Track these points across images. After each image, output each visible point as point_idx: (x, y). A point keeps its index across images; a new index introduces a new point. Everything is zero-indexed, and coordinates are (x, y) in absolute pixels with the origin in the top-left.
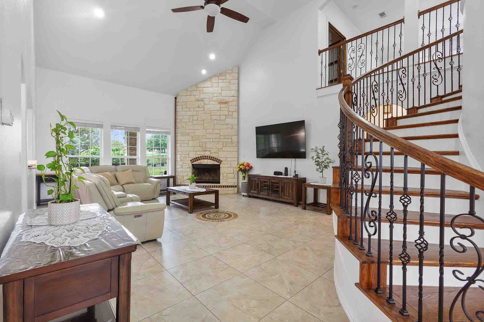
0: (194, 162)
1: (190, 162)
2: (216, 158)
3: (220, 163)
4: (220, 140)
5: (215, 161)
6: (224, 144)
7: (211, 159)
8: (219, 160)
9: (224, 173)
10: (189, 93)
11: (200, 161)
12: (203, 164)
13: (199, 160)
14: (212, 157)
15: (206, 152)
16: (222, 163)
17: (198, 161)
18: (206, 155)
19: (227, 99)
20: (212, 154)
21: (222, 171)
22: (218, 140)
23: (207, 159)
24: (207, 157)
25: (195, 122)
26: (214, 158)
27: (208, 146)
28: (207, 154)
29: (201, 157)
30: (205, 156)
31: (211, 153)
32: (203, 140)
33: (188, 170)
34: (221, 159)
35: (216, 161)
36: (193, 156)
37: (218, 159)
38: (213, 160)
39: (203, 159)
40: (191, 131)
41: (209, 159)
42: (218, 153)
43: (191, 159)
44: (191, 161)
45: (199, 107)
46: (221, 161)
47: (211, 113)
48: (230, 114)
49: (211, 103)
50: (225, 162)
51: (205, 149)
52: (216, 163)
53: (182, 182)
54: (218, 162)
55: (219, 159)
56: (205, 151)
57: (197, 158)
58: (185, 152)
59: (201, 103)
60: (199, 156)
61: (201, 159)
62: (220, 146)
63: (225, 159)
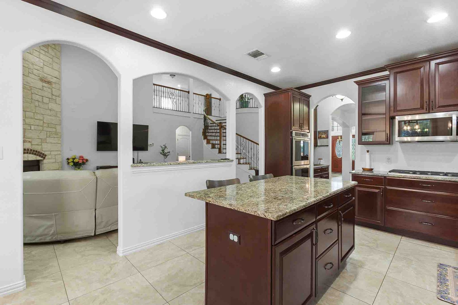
2: (39, 152)
3: (44, 158)
4: (43, 128)
5: (37, 155)
6: (48, 134)
7: (33, 154)
8: (43, 154)
14: (34, 151)
16: (47, 158)
19: (49, 78)
20: (34, 146)
22: (41, 128)
23: (27, 153)
26: (36, 151)
27: (28, 135)
28: (28, 146)
31: (32, 145)
34: (46, 153)
35: (40, 156)
37: (41, 153)
38: (35, 154)
41: (30, 153)
42: (41, 145)
46: (46, 155)
47: (31, 89)
48: (54, 97)
49: (30, 75)
50: (50, 156)
52: (39, 158)
54: (42, 157)
55: (43, 152)
62: (43, 136)
63: (49, 152)
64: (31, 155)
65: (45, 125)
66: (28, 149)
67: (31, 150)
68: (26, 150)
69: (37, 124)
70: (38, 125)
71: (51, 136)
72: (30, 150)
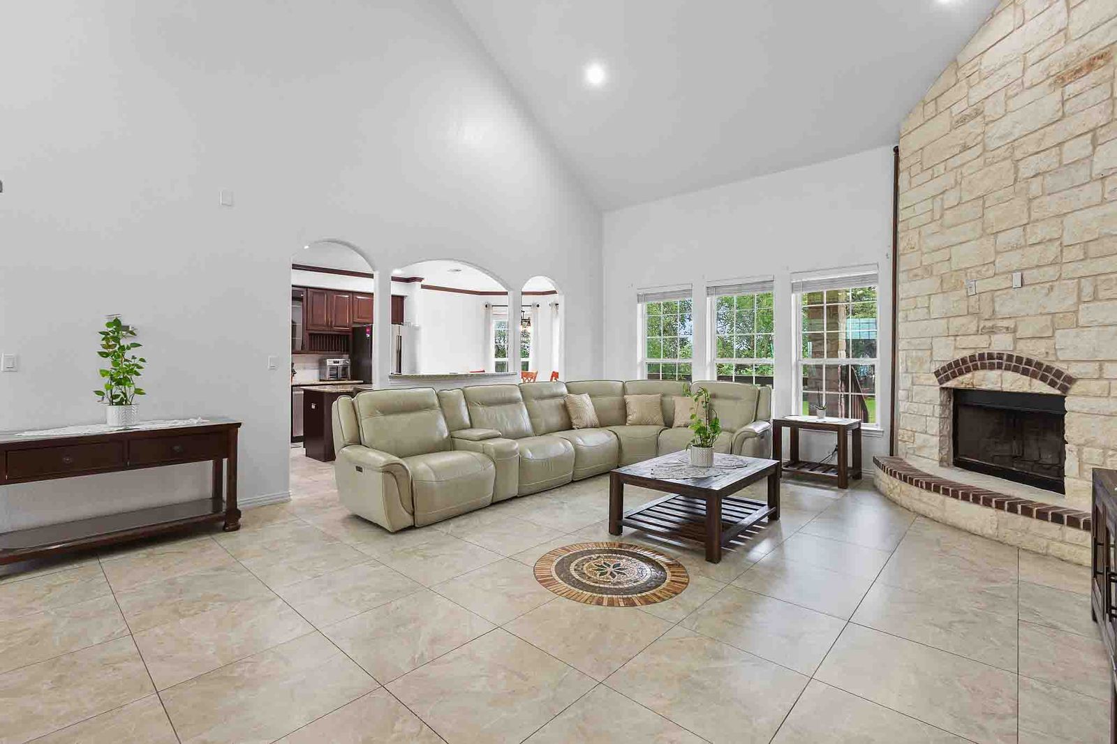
0: (948, 379)
1: (935, 379)
2: (1039, 365)
3: (1065, 389)
4: (1062, 271)
5: (1034, 375)
6: (1088, 288)
7: (1016, 370)
8: (1059, 374)
9: (1088, 443)
10: (931, 108)
11: (969, 375)
12: (983, 387)
13: (968, 371)
14: (1019, 359)
15: (994, 338)
16: (1075, 389)
17: (960, 378)
18: (995, 349)
20: (1021, 345)
21: (1073, 429)
22: (1051, 272)
23: (1000, 367)
24: (1000, 356)
25: (949, 216)
26: (1029, 362)
27: (1005, 307)
28: (1001, 344)
29: (972, 358)
30: (991, 356)
31: (1016, 340)
32: (982, 286)
33: (928, 410)
34: (1072, 371)
35: (1043, 379)
36: (947, 353)
37: (1049, 369)
38: (1025, 372)
39: (983, 367)
40: (938, 256)
41: (1007, 369)
43: (938, 366)
44: (937, 374)
45: (965, 148)
46: (1071, 380)
47: (1014, 150)
49: (1012, 104)
50: (1095, 386)
51: (989, 324)
52: (1040, 388)
53: (912, 452)
54: (1053, 384)
55: (1057, 366)
56: (992, 331)
57: (956, 363)
58: (917, 341)
59: (974, 127)
60: (967, 354)
61: (976, 368)
62: (1061, 301)
63: (1092, 368)
64: (1009, 375)
65: (1071, 254)
66: (999, 354)
67: (1010, 357)
68: (995, 356)
69: (1035, 263)
70: (1038, 266)
71: (1101, 294)
72: (1005, 357)
